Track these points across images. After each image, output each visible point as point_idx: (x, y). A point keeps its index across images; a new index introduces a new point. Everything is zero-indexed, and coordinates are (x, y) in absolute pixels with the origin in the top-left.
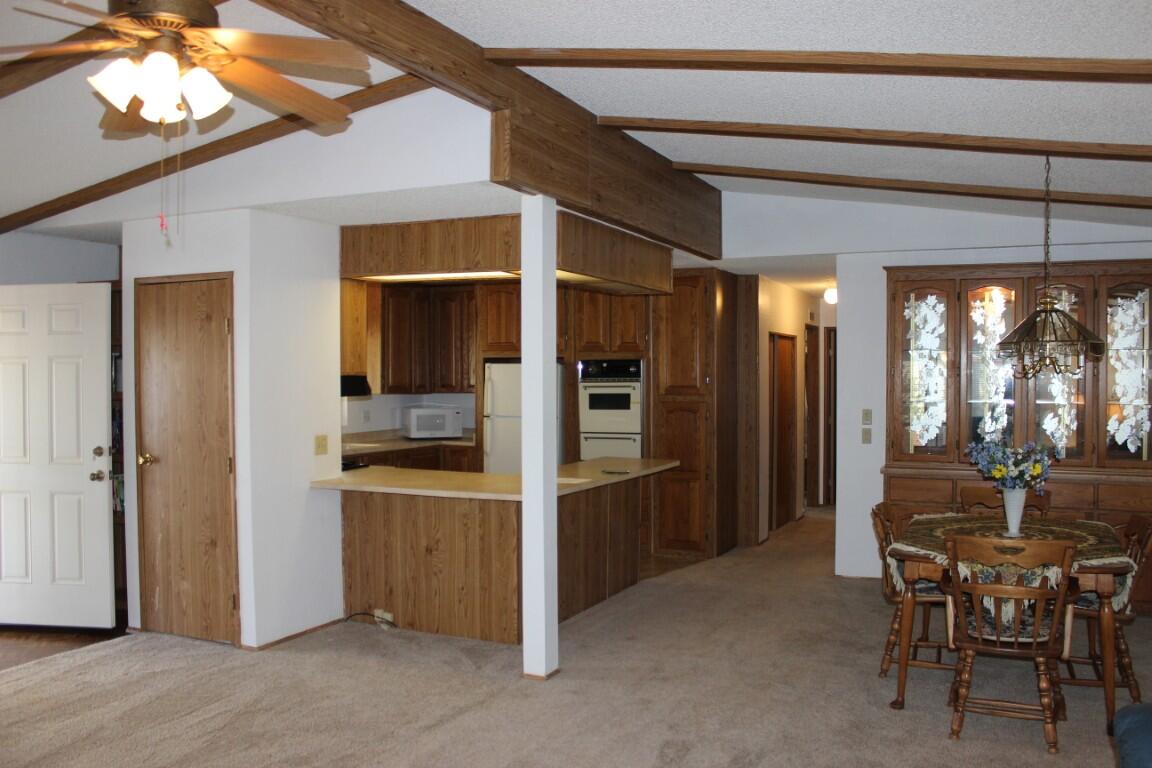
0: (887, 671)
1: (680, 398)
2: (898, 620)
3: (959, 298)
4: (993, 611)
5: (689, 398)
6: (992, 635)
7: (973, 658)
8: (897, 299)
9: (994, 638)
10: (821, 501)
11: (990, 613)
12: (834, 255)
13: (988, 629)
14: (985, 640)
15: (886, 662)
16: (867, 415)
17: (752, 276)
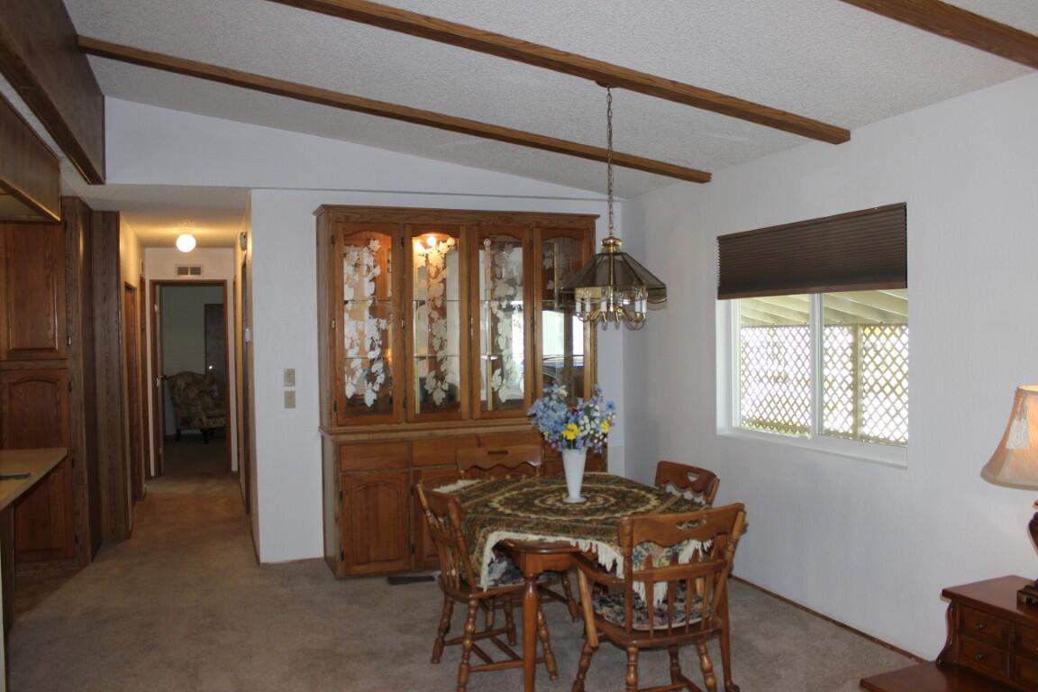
0: (466, 683)
1: (29, 365)
2: (471, 620)
3: (402, 243)
4: (643, 596)
5: (42, 365)
6: (663, 624)
7: (637, 654)
8: (337, 243)
9: (666, 627)
10: (153, 473)
11: (639, 598)
12: (250, 189)
13: (657, 619)
14: (656, 631)
15: (464, 673)
16: (290, 376)
17: (111, 212)
